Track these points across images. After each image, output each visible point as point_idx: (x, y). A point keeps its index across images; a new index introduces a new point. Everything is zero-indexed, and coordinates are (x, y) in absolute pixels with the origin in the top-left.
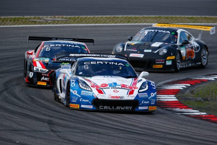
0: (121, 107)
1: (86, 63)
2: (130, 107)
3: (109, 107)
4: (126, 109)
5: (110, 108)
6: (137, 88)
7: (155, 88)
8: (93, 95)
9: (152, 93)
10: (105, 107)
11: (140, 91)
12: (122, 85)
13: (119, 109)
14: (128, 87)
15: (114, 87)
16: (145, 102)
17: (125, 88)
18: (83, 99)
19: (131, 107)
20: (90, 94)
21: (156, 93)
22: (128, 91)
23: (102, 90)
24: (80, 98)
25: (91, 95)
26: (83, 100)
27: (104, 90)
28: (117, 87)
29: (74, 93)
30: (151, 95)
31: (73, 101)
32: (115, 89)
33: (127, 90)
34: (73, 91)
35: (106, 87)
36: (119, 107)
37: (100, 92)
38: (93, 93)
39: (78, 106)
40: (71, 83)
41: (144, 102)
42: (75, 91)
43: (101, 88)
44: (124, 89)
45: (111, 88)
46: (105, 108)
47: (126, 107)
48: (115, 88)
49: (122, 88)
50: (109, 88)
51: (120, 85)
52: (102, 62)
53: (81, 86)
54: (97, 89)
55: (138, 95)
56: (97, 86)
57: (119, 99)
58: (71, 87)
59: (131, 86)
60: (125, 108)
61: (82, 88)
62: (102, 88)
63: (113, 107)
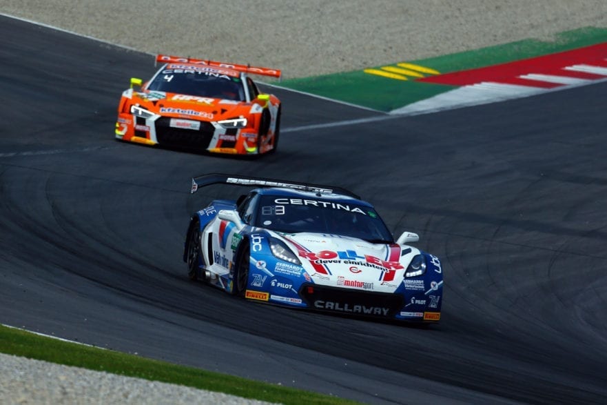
0: (364, 308)
1: (278, 201)
2: (384, 310)
3: (337, 305)
4: (375, 313)
5: (339, 307)
6: (402, 267)
7: (440, 272)
8: (304, 274)
9: (434, 283)
10: (328, 303)
11: (408, 274)
12: (369, 258)
13: (360, 311)
14: (380, 262)
15: (351, 261)
16: (417, 301)
17: (376, 265)
18: (278, 281)
19: (386, 309)
20: (296, 271)
21: (441, 282)
22: (382, 272)
23: (323, 264)
24: (273, 278)
25: (299, 274)
26: (279, 284)
27: (328, 264)
28: (358, 260)
29: (257, 265)
30: (432, 286)
31: (255, 284)
32: (352, 265)
33: (380, 271)
34: (256, 261)
35: (333, 259)
36: (360, 307)
37: (320, 269)
38: (304, 271)
39: (265, 295)
40: (253, 242)
41: (414, 301)
42: (262, 262)
43: (321, 261)
44: (374, 266)
45: (345, 262)
46: (327, 307)
47: (376, 309)
48: (353, 263)
49: (369, 263)
50: (340, 262)
51: (363, 258)
52: (316, 202)
53: (274, 251)
54: (312, 263)
55: (403, 283)
56: (312, 256)
57: (362, 288)
58: (251, 252)
59: (388, 261)
60: (373, 310)
61: (277, 257)
62: (323, 260)
63: (346, 305)
